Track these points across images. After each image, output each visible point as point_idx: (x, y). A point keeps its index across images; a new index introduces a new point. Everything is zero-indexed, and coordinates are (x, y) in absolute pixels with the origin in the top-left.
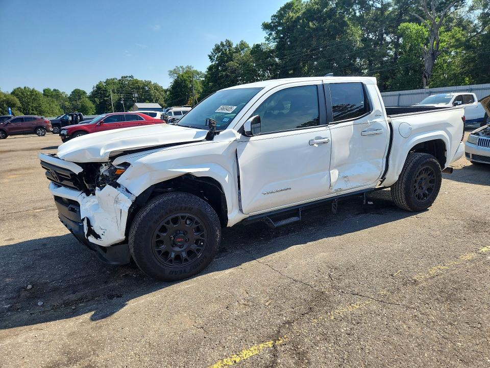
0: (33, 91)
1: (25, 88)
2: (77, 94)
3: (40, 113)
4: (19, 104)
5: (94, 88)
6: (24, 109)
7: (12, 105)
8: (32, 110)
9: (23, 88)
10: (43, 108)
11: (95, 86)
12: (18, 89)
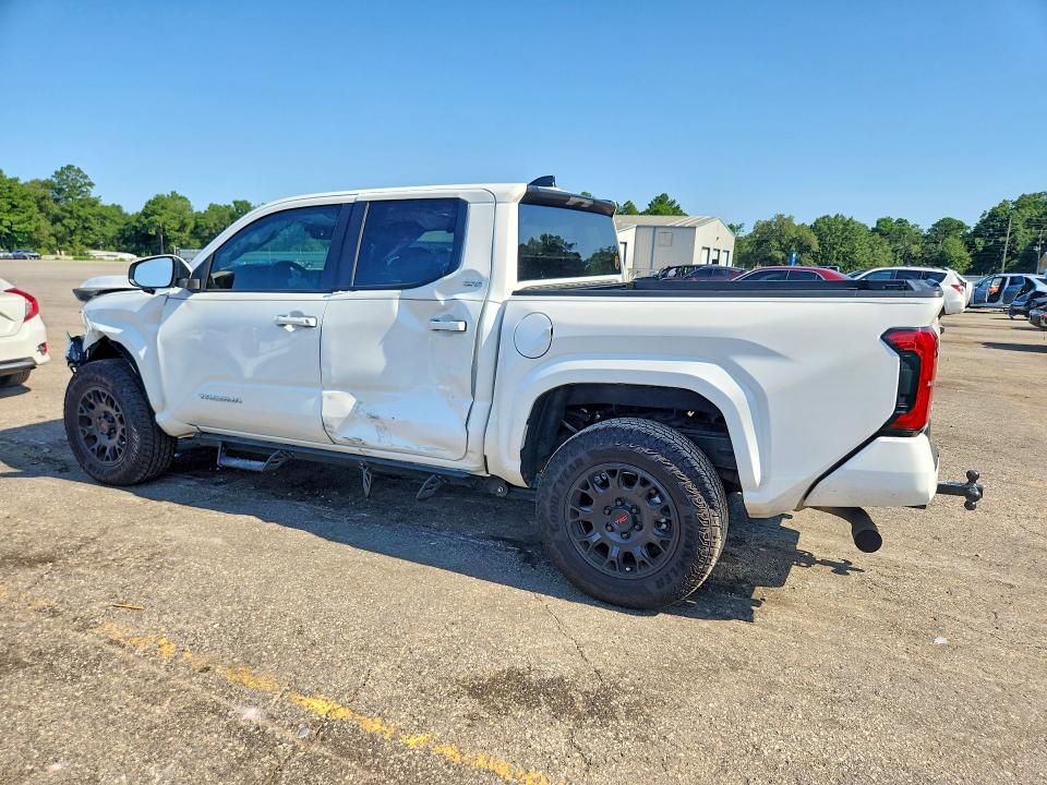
0: (847, 224)
1: (837, 216)
2: (946, 227)
3: (850, 266)
4: (815, 247)
5: (984, 215)
6: (823, 257)
7: (804, 248)
8: (838, 259)
9: (833, 216)
10: (858, 256)
11: (988, 211)
12: (824, 218)
